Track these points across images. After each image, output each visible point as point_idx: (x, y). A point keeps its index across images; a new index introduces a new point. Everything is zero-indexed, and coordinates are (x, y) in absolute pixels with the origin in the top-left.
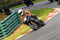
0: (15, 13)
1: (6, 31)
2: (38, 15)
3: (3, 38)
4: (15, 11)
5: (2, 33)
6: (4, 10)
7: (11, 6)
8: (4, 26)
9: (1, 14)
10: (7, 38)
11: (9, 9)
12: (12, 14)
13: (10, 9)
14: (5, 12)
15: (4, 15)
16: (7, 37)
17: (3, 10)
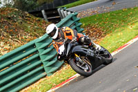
0: (71, 19)
1: (50, 60)
2: (123, 21)
3: (45, 76)
4: (72, 12)
5: (42, 64)
6: (46, 11)
7: (62, 2)
8: (45, 48)
9: (39, 20)
10: (53, 76)
11: (56, 9)
12: (63, 21)
13: (59, 9)
14: (48, 16)
15: (46, 23)
16: (52, 73)
17: (43, 11)
